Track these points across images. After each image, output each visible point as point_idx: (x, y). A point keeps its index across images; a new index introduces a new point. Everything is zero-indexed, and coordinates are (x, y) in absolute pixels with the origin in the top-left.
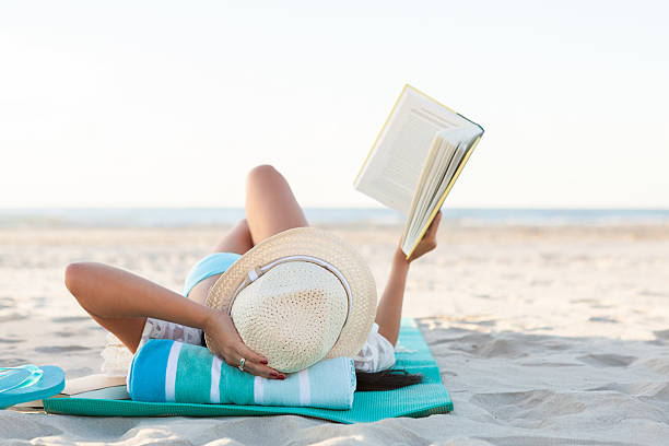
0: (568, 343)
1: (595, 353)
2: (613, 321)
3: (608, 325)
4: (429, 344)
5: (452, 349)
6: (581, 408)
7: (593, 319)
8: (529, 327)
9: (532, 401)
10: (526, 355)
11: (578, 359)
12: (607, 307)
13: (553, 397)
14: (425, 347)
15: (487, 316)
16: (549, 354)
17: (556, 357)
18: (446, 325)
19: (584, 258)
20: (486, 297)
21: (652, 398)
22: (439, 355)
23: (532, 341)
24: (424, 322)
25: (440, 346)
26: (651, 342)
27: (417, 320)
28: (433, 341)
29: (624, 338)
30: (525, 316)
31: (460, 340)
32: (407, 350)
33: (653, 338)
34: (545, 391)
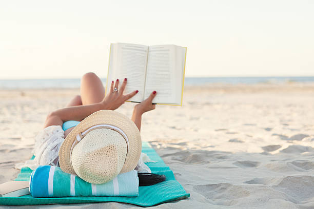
0: (225, 154)
1: (240, 161)
2: (240, 142)
3: (239, 144)
4: (161, 157)
5: (173, 159)
6: (248, 194)
7: (231, 141)
8: (203, 145)
9: (221, 189)
10: (208, 162)
11: (233, 164)
12: (233, 133)
13: (232, 187)
14: (160, 159)
15: (181, 139)
16: (219, 162)
17: (223, 163)
18: (164, 145)
19: (208, 104)
20: (174, 128)
21: (277, 186)
22: (168, 163)
23: (208, 154)
24: (153, 143)
25: (167, 158)
26: (262, 153)
27: (150, 142)
28: (162, 155)
29: (250, 151)
30: (199, 140)
31: (174, 154)
32: (153, 161)
33: (263, 151)
34: (227, 184)
